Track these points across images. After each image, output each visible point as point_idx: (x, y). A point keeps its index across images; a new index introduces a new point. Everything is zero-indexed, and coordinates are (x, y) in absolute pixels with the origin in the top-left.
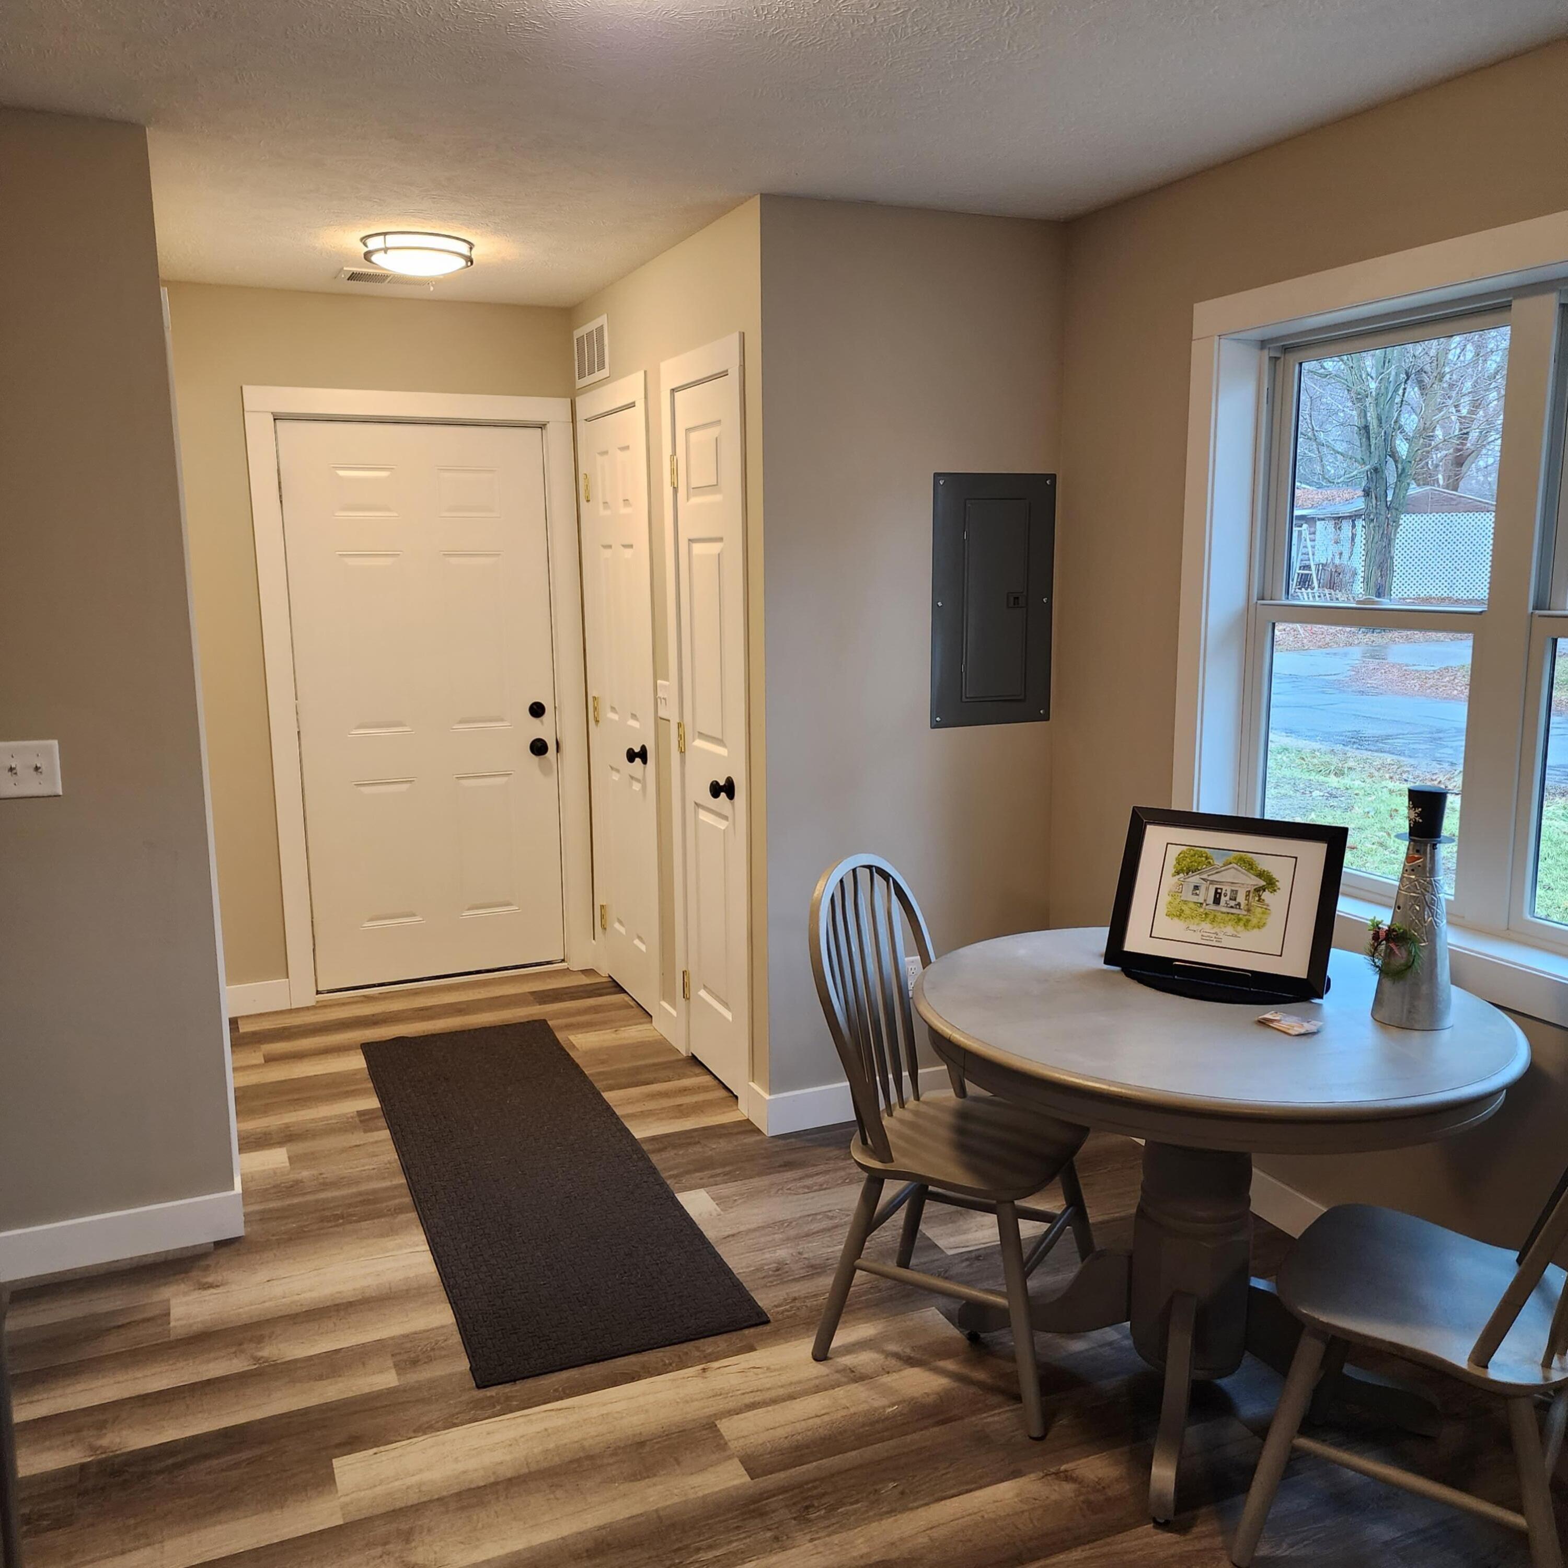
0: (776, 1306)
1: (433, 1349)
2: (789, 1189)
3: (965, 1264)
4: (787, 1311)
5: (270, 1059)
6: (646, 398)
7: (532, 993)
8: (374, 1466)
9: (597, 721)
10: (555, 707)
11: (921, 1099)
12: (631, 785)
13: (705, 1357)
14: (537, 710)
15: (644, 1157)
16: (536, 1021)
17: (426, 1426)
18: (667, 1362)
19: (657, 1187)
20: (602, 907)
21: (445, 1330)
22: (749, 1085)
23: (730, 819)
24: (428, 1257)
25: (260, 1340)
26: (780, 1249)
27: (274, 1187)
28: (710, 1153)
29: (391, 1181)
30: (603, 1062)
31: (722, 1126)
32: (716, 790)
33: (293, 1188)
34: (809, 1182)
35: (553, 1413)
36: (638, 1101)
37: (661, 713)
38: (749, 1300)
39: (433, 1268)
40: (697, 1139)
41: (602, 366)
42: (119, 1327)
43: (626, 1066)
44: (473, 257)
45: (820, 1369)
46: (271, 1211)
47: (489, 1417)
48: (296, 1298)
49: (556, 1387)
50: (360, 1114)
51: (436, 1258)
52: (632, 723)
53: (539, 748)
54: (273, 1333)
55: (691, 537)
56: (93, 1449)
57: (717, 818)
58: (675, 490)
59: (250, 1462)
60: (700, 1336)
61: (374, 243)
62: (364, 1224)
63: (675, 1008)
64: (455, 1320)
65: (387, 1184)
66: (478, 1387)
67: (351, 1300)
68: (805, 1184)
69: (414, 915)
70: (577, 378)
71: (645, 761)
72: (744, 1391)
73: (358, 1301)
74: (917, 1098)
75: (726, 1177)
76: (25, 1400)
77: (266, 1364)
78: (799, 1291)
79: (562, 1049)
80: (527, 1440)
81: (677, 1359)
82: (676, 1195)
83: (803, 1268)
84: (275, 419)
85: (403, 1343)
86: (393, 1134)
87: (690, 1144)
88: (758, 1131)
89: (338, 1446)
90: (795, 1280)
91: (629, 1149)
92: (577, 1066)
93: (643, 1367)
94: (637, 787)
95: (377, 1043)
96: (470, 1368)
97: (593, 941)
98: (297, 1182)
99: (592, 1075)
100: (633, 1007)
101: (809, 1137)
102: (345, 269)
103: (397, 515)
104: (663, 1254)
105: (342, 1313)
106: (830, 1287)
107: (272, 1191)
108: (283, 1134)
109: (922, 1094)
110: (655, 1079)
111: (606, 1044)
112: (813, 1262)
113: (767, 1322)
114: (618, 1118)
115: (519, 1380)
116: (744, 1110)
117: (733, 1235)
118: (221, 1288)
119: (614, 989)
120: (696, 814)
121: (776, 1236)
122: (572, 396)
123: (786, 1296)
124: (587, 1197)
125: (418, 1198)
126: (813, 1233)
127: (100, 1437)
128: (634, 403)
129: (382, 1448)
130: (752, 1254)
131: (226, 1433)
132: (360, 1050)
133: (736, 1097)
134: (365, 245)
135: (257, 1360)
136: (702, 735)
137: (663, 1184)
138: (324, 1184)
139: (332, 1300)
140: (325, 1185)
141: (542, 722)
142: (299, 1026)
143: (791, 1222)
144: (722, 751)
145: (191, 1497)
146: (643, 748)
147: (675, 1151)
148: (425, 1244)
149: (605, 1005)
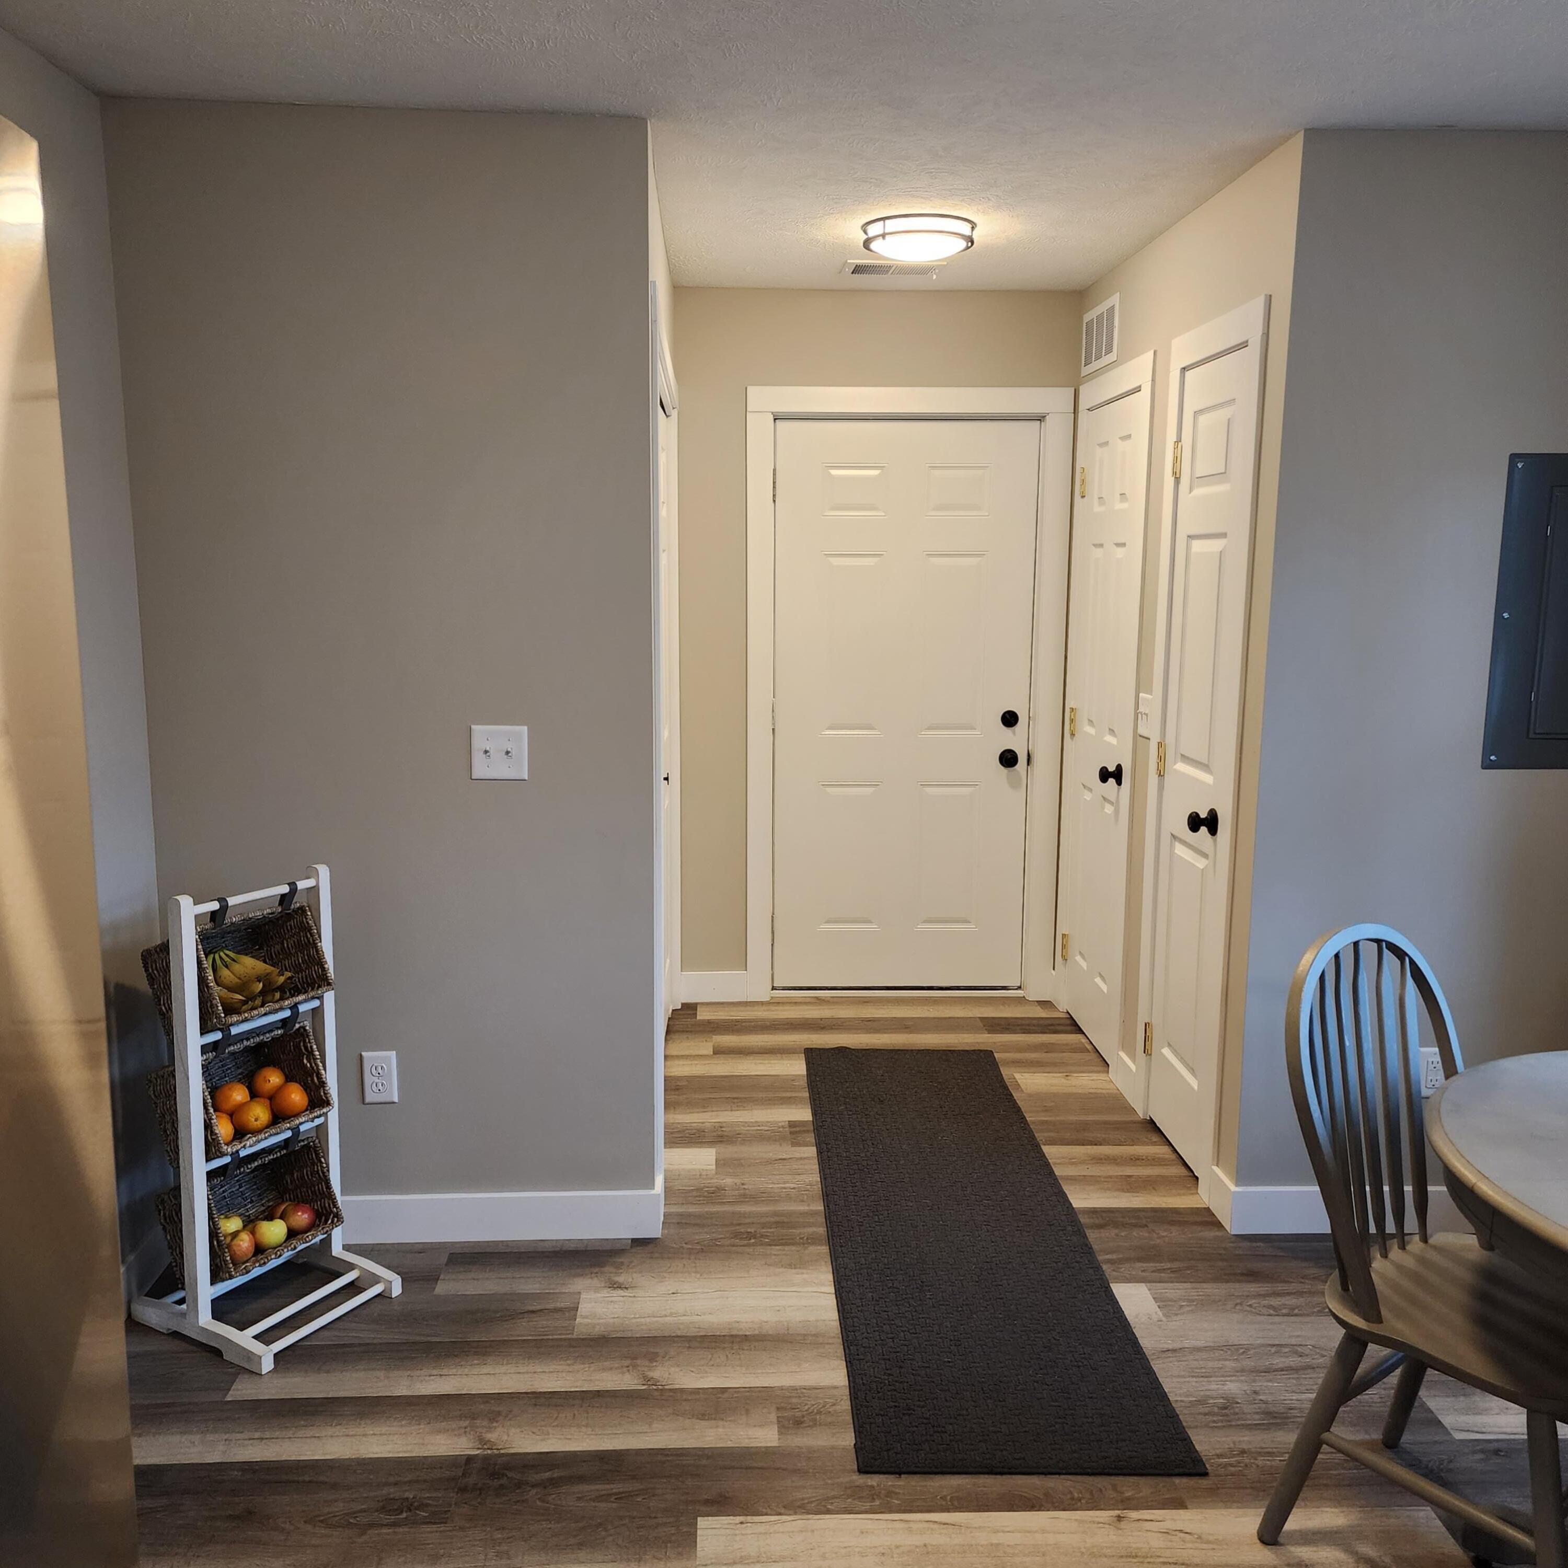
0: (1219, 1456)
1: (819, 1412)
2: (1250, 1306)
3: (1479, 1456)
4: (1231, 1465)
5: (719, 1052)
6: (1153, 380)
7: (982, 1019)
8: (738, 1538)
9: (1073, 735)
10: (1029, 717)
11: (1431, 1241)
12: (1103, 808)
13: (1122, 1501)
14: (1010, 719)
15: (1079, 1231)
16: (981, 1051)
17: (799, 1503)
18: (1076, 1495)
19: (1091, 1271)
20: (1064, 935)
21: (835, 1392)
22: (1212, 1169)
23: (1211, 855)
24: (831, 1301)
25: (652, 1358)
26: (1230, 1381)
27: (697, 1190)
28: (1158, 1241)
29: (809, 1205)
30: (1046, 1110)
31: (1175, 1211)
32: (1195, 823)
33: (713, 1194)
34: (1276, 1302)
35: (936, 1526)
36: (1083, 1162)
37: (1141, 731)
38: (1185, 1440)
39: (835, 1315)
40: (1144, 1222)
41: (1109, 350)
42: (533, 1312)
43: (1072, 1118)
44: (974, 237)
45: (1265, 1555)
46: (689, 1215)
47: (866, 1512)
48: (696, 1318)
49: (945, 1493)
50: (792, 1124)
51: (840, 1304)
52: (1109, 739)
53: (1008, 759)
54: (666, 1353)
55: (1191, 533)
56: (482, 1441)
57: (1195, 855)
58: (1177, 480)
59: (619, 1497)
60: (1119, 1472)
61: (874, 230)
62: (776, 1249)
63: (1134, 1062)
64: (847, 1382)
65: (803, 1208)
66: (861, 1471)
67: (748, 1333)
68: (1272, 1303)
69: (870, 922)
70: (1083, 365)
71: (1119, 783)
72: (1165, 1560)
73: (754, 1336)
74: (1425, 1239)
75: (1172, 1275)
76: (435, 1372)
77: (655, 1387)
78: (1249, 1442)
79: (1006, 1087)
80: (903, 1553)
81: (1088, 1496)
82: (1111, 1285)
83: (1257, 1413)
84: (775, 419)
85: (790, 1397)
86: (820, 1153)
87: (1135, 1226)
88: (1218, 1225)
89: (707, 1502)
90: (1250, 1427)
91: (1063, 1218)
92: (1018, 1110)
93: (1046, 1495)
94: (1109, 809)
95: (820, 1049)
96: (855, 1445)
97: (1053, 971)
98: (720, 1189)
99: (1034, 1123)
100: (1088, 1051)
101: (1283, 1244)
102: (849, 261)
103: (883, 514)
104: (1087, 1356)
105: (736, 1347)
106: (1292, 1446)
107: (695, 1193)
108: (715, 1134)
109: (1431, 1236)
110: (1104, 1139)
111: (1054, 1090)
112: (1272, 1408)
113: (1205, 1474)
114: (1055, 1179)
115: (905, 1473)
116: (1204, 1197)
117: (1174, 1351)
118: (630, 1290)
119: (1069, 1028)
120: (1172, 847)
121: (1227, 1363)
122: (1075, 383)
123: (1232, 1445)
124: (1010, 1266)
125: (832, 1230)
126: (1276, 1370)
127: (490, 1429)
128: (1140, 386)
129: (749, 1518)
130: (1194, 1379)
131: (602, 1457)
132: (803, 1055)
133: (1197, 1178)
134: (865, 232)
135: (647, 1380)
136: (1185, 759)
137: (1098, 1268)
138: (744, 1196)
139: (730, 1329)
140: (746, 1197)
141: (1014, 733)
142: (750, 1021)
143: (1248, 1349)
144: (1207, 778)
145: (558, 1522)
146: (1119, 768)
147: (1116, 1231)
148: (830, 1285)
149: (1058, 1044)
